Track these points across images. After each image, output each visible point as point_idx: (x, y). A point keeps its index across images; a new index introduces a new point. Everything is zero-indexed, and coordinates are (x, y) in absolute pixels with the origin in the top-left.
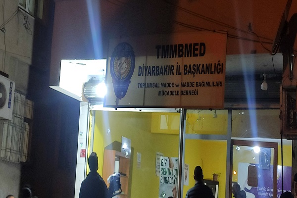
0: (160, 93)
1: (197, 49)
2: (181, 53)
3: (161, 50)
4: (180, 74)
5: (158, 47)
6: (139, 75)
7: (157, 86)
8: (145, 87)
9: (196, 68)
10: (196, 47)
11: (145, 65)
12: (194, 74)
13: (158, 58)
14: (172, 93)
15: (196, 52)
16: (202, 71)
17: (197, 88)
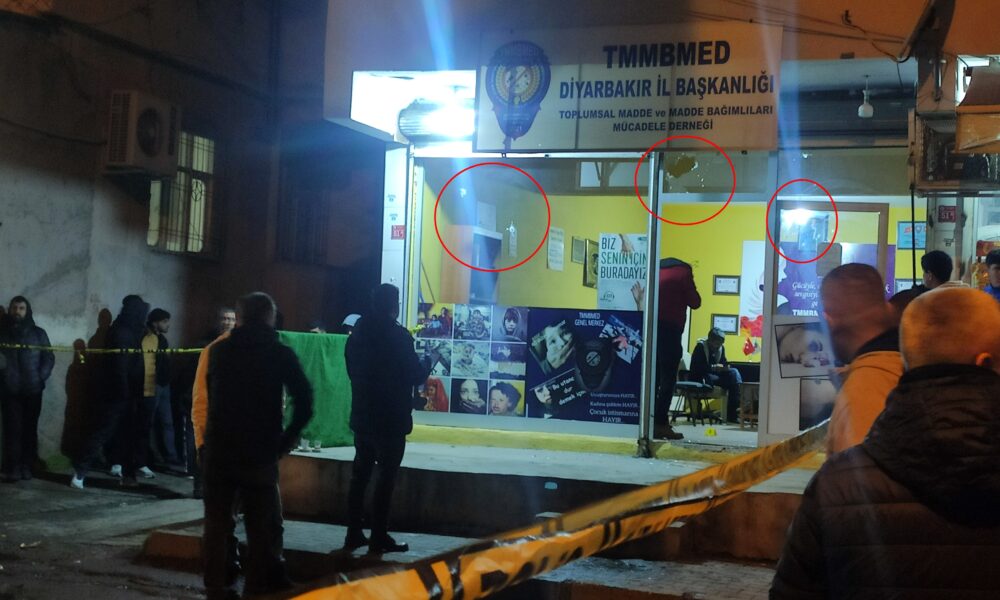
0: (616, 127)
1: (709, 52)
2: (667, 59)
3: (616, 55)
4: (666, 94)
5: (609, 50)
6: (562, 96)
7: (608, 114)
8: (579, 117)
9: (707, 84)
10: (706, 48)
11: (576, 80)
12: (702, 94)
13: (609, 66)
14: (649, 127)
15: (706, 57)
16: (722, 89)
17: (709, 118)
